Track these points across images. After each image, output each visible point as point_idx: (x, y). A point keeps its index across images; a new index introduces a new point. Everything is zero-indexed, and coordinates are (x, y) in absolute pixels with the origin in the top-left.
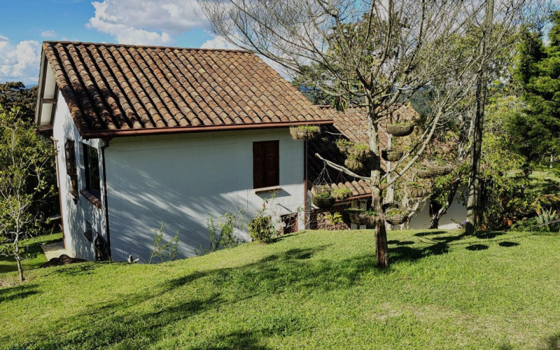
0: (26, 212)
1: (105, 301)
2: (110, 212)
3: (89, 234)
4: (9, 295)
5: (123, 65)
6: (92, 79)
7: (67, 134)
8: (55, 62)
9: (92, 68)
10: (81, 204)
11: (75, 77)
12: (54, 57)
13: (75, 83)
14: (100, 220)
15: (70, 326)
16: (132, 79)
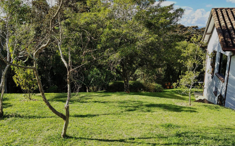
0: (196, 79)
1: (227, 125)
2: (228, 85)
3: (216, 93)
4: (185, 109)
6: (232, 24)
7: (214, 48)
8: (216, 17)
10: (214, 79)
11: (224, 24)
12: (216, 15)
13: (224, 26)
14: (222, 87)
15: (211, 131)
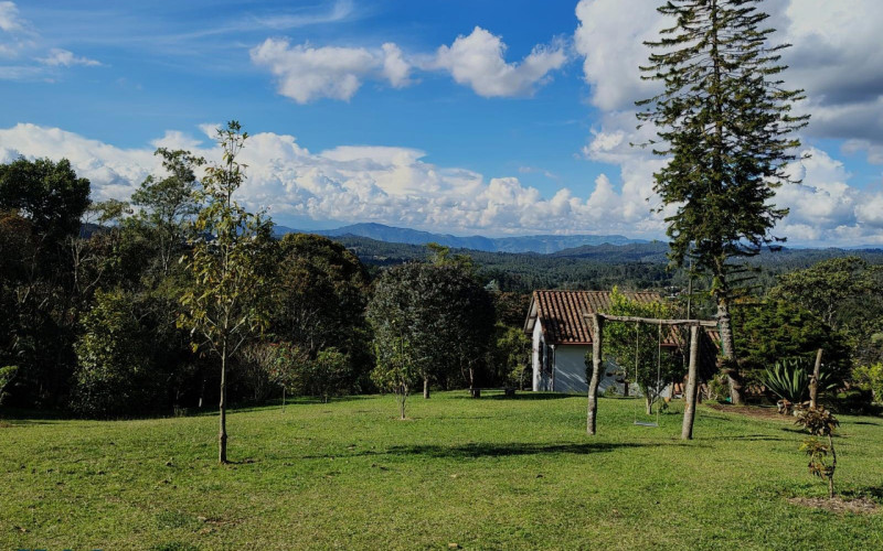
5: (572, 305)
6: (555, 314)
7: (540, 338)
9: (556, 307)
11: (546, 311)
13: (546, 315)
16: (575, 314)
